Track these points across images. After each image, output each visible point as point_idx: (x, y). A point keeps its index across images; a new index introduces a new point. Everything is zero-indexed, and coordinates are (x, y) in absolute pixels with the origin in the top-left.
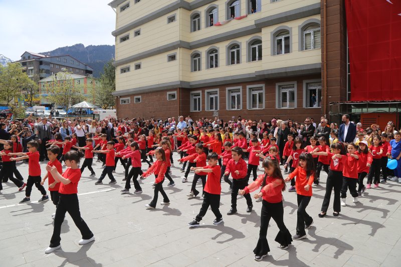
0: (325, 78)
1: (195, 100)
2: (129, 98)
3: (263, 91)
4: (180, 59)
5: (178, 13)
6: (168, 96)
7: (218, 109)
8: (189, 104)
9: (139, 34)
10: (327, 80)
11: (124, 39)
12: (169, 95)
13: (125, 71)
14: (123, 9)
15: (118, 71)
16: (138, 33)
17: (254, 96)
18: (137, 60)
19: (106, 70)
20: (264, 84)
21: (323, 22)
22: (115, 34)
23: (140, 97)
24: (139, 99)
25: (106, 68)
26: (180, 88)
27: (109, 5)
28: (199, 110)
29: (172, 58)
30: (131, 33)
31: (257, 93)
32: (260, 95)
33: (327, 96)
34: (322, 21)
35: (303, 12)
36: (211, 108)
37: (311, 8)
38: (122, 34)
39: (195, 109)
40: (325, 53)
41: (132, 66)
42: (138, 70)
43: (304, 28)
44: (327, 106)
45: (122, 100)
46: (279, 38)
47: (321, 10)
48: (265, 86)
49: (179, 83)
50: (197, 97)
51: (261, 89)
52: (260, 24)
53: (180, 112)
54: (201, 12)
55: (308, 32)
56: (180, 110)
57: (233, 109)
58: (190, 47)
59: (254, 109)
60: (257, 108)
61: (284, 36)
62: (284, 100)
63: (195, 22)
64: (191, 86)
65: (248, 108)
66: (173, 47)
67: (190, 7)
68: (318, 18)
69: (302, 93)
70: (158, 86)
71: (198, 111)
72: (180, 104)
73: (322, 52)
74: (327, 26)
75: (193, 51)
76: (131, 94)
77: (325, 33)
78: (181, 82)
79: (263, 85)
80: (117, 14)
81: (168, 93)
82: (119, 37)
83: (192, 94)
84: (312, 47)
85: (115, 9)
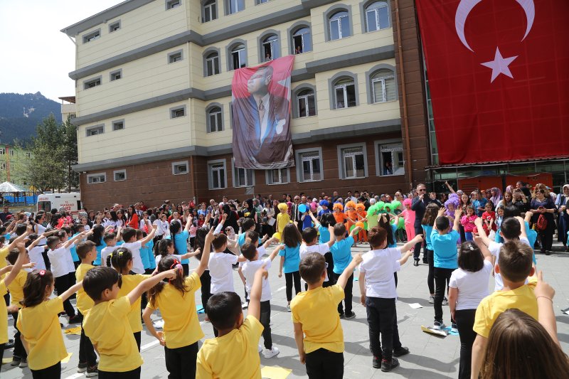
0: (407, 136)
1: (215, 173)
2: (104, 174)
3: (320, 157)
4: (191, 114)
5: (187, 49)
6: (173, 168)
7: (254, 184)
8: (207, 179)
9: (118, 77)
10: (410, 140)
11: (90, 85)
12: (176, 166)
13: (93, 133)
14: (87, 39)
15: (81, 133)
16: (116, 76)
17: (306, 164)
18: (118, 117)
19: (41, 132)
20: (321, 148)
21: (400, 69)
22: (75, 76)
23: (124, 171)
24: (122, 176)
25: (41, 128)
26: (193, 156)
27: (63, 31)
28: (223, 186)
29: (179, 113)
30: (105, 76)
31: (310, 159)
32: (316, 162)
33: (412, 160)
34: (398, 68)
35: (372, 56)
36: (242, 183)
37: (382, 51)
38: (87, 77)
39: (216, 185)
40: (405, 107)
41: (108, 124)
42: (119, 132)
43: (373, 75)
44: (412, 173)
45: (91, 178)
46: (340, 87)
47: (396, 54)
48: (323, 150)
49: (194, 149)
50: (218, 169)
51: (316, 153)
52: (314, 68)
53: (195, 191)
54: (219, 49)
55: (377, 80)
56: (195, 188)
57: (277, 183)
58: (206, 97)
59: (307, 181)
60: (312, 180)
61: (345, 85)
62: (349, 167)
63: (209, 63)
64: (208, 152)
65: (299, 181)
66: (181, 96)
67: (203, 41)
68: (391, 63)
69: (374, 158)
70: (157, 155)
71: (220, 188)
72: (194, 180)
73: (401, 105)
74: (404, 73)
75: (209, 103)
76: (108, 168)
77: (403, 82)
78: (197, 147)
79: (319, 149)
80: (77, 46)
81: (174, 164)
82: (81, 82)
83: (210, 164)
84: (384, 99)
85: (74, 39)
